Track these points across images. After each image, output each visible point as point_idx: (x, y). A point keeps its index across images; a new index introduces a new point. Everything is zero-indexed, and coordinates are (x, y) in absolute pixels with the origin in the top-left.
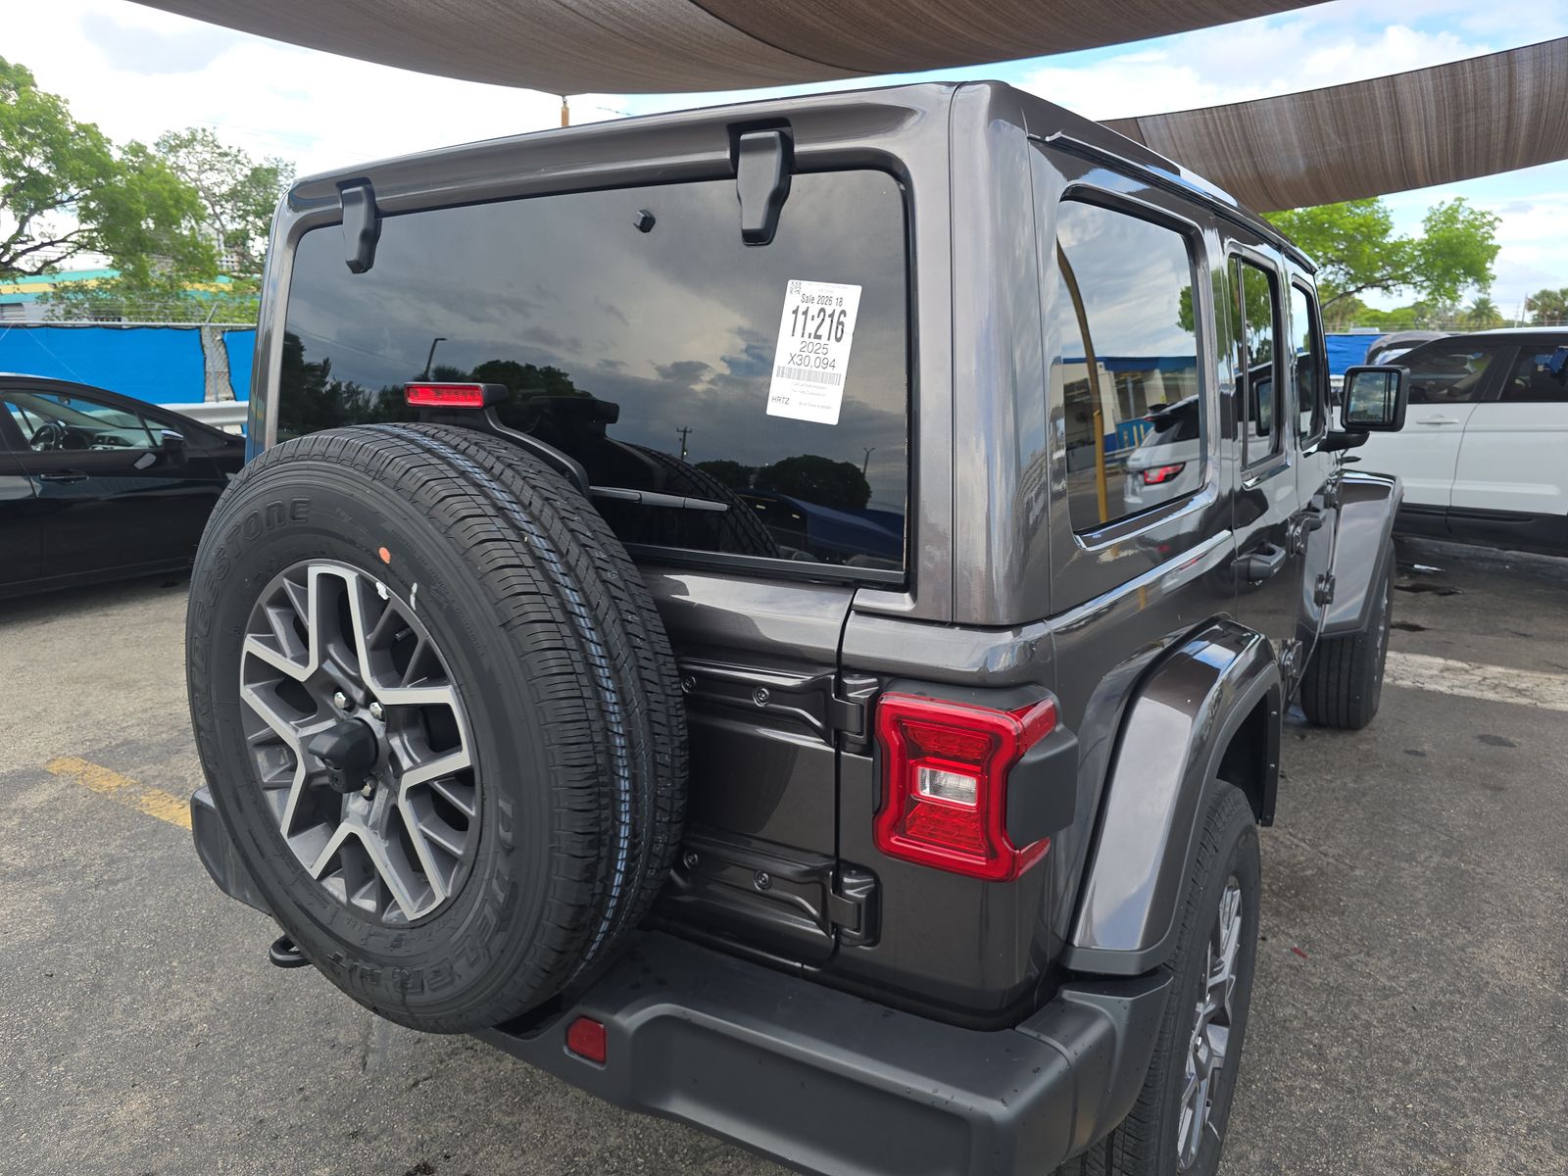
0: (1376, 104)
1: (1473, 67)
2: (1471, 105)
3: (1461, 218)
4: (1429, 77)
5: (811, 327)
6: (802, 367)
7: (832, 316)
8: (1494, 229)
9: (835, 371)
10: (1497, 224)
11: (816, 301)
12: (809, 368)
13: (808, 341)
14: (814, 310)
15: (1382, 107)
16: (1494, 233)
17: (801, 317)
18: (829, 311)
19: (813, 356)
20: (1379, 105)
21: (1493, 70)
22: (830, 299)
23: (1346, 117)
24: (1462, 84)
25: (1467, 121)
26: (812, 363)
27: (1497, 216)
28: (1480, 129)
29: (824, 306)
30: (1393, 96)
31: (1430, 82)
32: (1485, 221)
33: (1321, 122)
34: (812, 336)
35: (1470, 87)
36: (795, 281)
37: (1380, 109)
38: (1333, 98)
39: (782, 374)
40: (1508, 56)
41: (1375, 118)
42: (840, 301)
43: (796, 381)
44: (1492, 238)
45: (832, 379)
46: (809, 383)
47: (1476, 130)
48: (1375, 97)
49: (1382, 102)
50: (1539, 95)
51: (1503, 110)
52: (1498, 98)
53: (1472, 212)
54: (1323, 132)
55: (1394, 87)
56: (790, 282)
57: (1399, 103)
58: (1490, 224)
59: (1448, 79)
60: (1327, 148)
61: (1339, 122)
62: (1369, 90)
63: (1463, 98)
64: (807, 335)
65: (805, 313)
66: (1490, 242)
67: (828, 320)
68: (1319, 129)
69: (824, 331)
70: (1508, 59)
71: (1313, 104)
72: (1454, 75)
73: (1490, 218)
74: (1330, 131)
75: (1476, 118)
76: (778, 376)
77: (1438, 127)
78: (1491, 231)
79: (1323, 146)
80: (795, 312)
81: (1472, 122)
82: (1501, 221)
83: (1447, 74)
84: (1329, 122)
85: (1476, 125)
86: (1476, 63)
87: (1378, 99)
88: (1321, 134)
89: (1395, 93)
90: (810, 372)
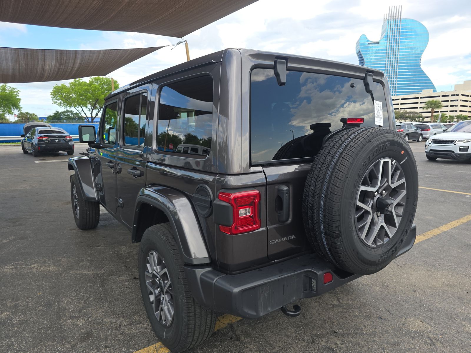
0: (38, 57)
1: (67, 53)
2: (64, 63)
3: (7, 89)
4: (55, 52)
7: (380, 107)
8: (19, 94)
9: (381, 117)
10: (19, 92)
15: (40, 58)
16: (19, 95)
20: (39, 57)
21: (71, 54)
22: (379, 104)
23: (28, 59)
24: (63, 56)
25: (62, 67)
26: (379, 115)
27: (19, 90)
28: (65, 69)
30: (44, 56)
31: (55, 54)
32: (15, 91)
33: (20, 59)
35: (65, 58)
37: (39, 59)
38: (25, 53)
40: (76, 51)
41: (37, 61)
44: (18, 96)
47: (64, 69)
48: (38, 55)
49: (40, 57)
50: (81, 64)
51: (72, 66)
52: (71, 62)
53: (11, 88)
54: (20, 63)
55: (44, 53)
57: (45, 58)
58: (17, 92)
59: (60, 54)
60: (21, 68)
61: (26, 61)
62: (37, 52)
63: (63, 60)
66: (17, 97)
68: (19, 61)
69: (379, 110)
70: (76, 52)
71: (18, 53)
72: (62, 54)
73: (17, 90)
74: (23, 63)
75: (65, 67)
77: (54, 67)
78: (18, 94)
79: (19, 67)
80: (376, 106)
81: (63, 67)
82: (20, 91)
83: (60, 53)
84: (23, 60)
85: (64, 68)
86: (68, 51)
87: (39, 56)
88: (19, 63)
89: (44, 55)
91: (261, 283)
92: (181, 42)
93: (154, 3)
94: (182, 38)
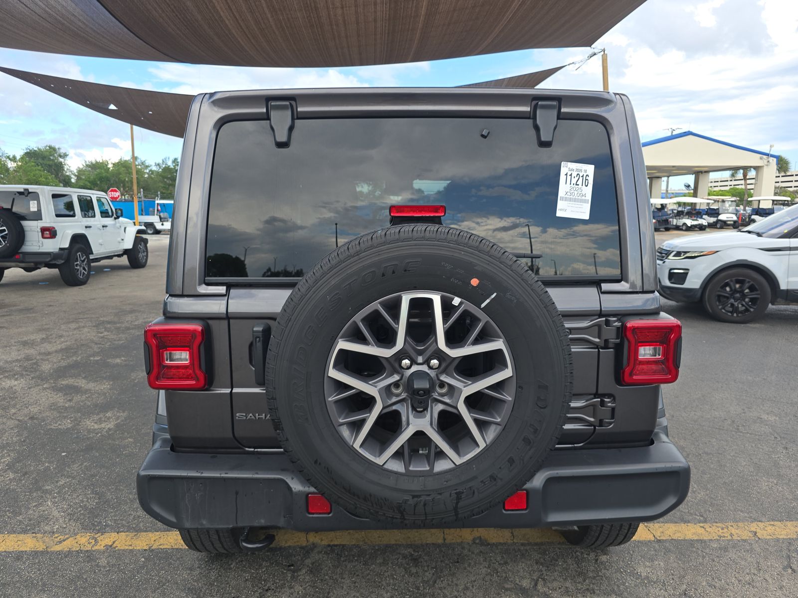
5: (574, 181)
6: (571, 197)
7: (583, 176)
9: (586, 198)
11: (575, 170)
12: (574, 197)
13: (573, 186)
14: (575, 174)
17: (569, 177)
18: (581, 175)
19: (576, 192)
22: (581, 170)
26: (576, 195)
29: (578, 173)
34: (575, 184)
36: (565, 162)
39: (562, 199)
42: (586, 171)
43: (569, 202)
45: (585, 201)
46: (575, 203)
56: (562, 163)
64: (572, 184)
65: (571, 175)
67: (581, 178)
69: (580, 182)
76: (560, 200)
80: (566, 175)
90: (575, 199)
91: (182, 474)
92: (595, 54)
93: (470, 6)
94: (592, 46)
